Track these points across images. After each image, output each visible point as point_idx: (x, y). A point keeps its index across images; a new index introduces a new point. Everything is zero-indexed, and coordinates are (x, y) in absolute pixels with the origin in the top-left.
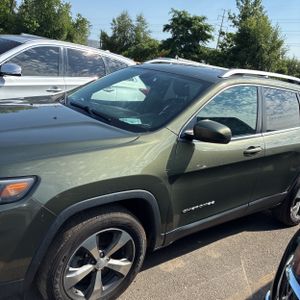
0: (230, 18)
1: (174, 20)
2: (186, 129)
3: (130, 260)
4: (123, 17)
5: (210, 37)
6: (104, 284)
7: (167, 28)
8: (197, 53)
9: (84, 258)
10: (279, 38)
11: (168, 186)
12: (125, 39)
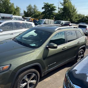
0: (61, 3)
1: (45, 6)
2: (47, 46)
3: (36, 80)
4: (30, 6)
5: (55, 10)
6: (30, 87)
7: (43, 8)
8: (52, 15)
9: (24, 81)
10: (75, 8)
11: (43, 61)
12: (31, 12)
